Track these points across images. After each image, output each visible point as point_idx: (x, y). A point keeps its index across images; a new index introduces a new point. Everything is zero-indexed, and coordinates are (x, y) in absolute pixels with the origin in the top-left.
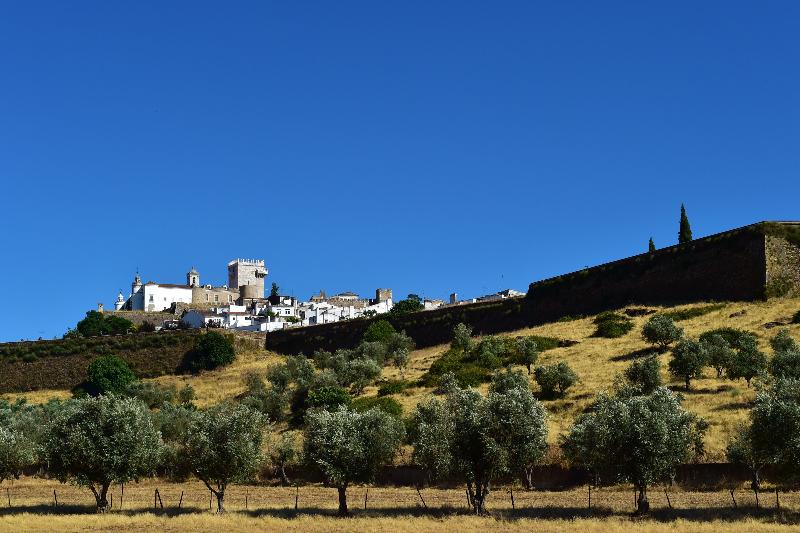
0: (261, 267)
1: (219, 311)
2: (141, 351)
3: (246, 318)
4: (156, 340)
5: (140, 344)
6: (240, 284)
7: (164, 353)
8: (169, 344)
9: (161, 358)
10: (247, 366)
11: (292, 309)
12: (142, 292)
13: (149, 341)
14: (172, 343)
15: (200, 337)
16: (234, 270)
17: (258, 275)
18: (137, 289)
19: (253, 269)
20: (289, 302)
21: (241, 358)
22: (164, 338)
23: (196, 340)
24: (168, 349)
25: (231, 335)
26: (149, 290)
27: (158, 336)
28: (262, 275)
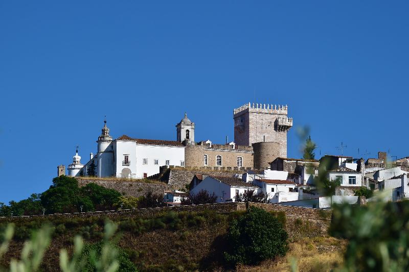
0: (283, 115)
1: (249, 178)
2: (148, 234)
3: (291, 190)
4: (169, 220)
5: (145, 225)
6: (252, 141)
7: (182, 238)
8: (190, 225)
9: (177, 247)
10: (309, 260)
11: (359, 177)
12: (112, 151)
13: (159, 221)
14: (194, 224)
15: (237, 215)
16: (243, 119)
17: (278, 127)
18: (105, 146)
19: (272, 118)
20: (353, 166)
21: (298, 248)
22: (181, 217)
23: (230, 220)
24: (187, 233)
25: (282, 214)
26: (123, 148)
27: (174, 214)
28: (284, 128)
